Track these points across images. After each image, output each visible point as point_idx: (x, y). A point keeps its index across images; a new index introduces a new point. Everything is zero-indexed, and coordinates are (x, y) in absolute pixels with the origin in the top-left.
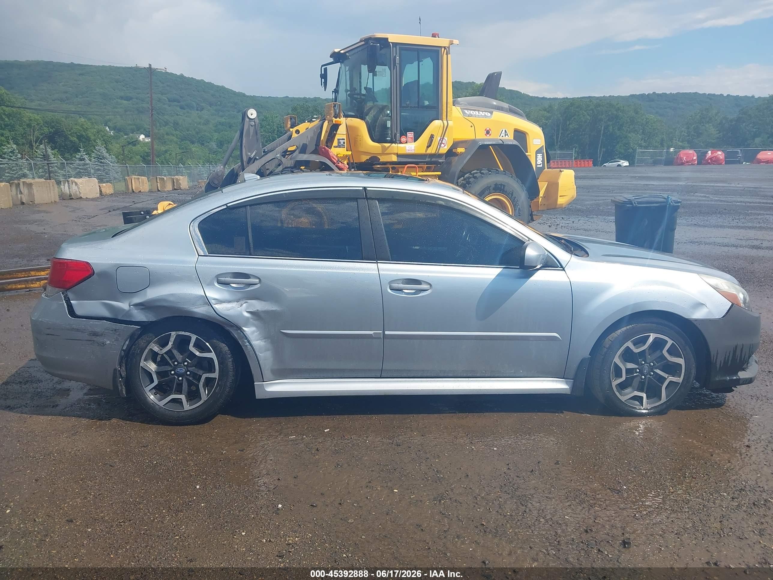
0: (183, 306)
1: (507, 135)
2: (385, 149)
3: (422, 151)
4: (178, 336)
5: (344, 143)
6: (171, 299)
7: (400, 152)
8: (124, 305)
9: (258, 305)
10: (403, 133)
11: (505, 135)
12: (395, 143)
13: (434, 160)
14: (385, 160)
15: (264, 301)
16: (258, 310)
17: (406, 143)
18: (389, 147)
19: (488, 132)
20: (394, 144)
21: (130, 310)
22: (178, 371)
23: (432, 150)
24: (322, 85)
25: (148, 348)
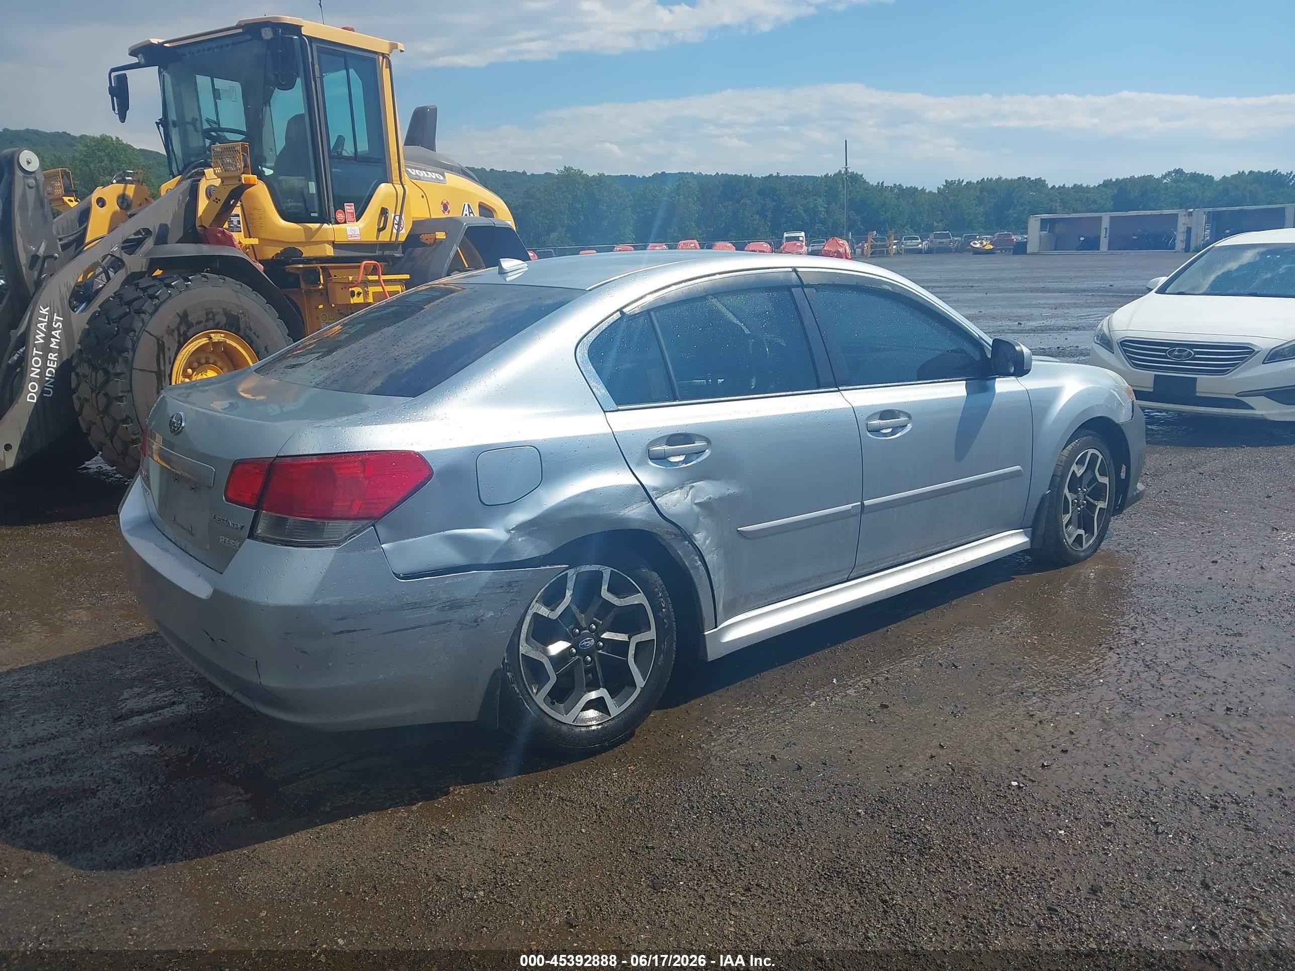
0: (612, 512)
1: (472, 213)
2: (310, 233)
3: (372, 237)
4: (578, 575)
5: (239, 222)
6: (590, 501)
7: (339, 239)
8: (494, 532)
9: (708, 490)
10: (340, 206)
11: (470, 213)
12: (329, 222)
13: (387, 253)
14: (312, 255)
15: (716, 480)
16: (710, 498)
17: (345, 222)
18: (319, 228)
19: (445, 207)
20: (325, 226)
21: (509, 540)
22: (584, 646)
23: (385, 237)
24: (114, 109)
25: (530, 612)
